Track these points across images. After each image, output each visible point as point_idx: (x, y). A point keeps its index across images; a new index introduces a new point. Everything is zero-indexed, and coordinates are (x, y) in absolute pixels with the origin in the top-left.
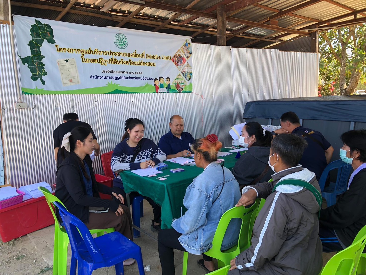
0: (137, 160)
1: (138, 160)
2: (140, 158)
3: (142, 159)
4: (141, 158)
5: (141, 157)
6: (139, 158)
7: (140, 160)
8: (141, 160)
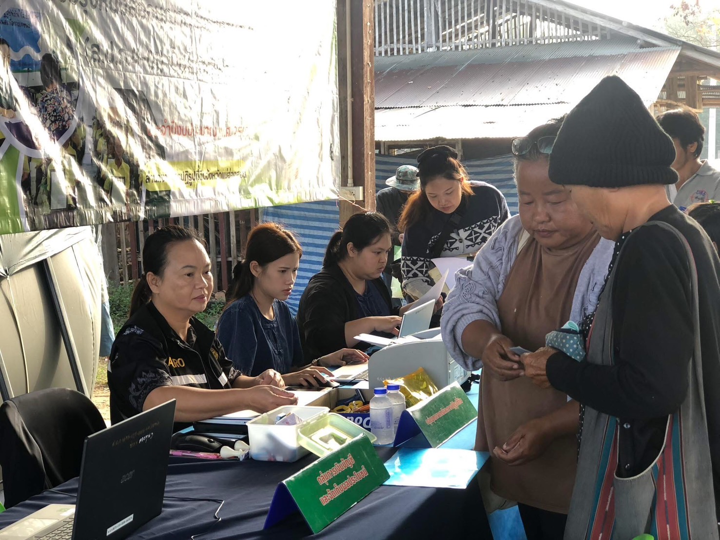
0: (468, 246)
1: (471, 245)
2: (476, 240)
3: (481, 243)
4: (479, 240)
5: (479, 236)
6: (474, 241)
7: (475, 244)
8: (478, 243)
